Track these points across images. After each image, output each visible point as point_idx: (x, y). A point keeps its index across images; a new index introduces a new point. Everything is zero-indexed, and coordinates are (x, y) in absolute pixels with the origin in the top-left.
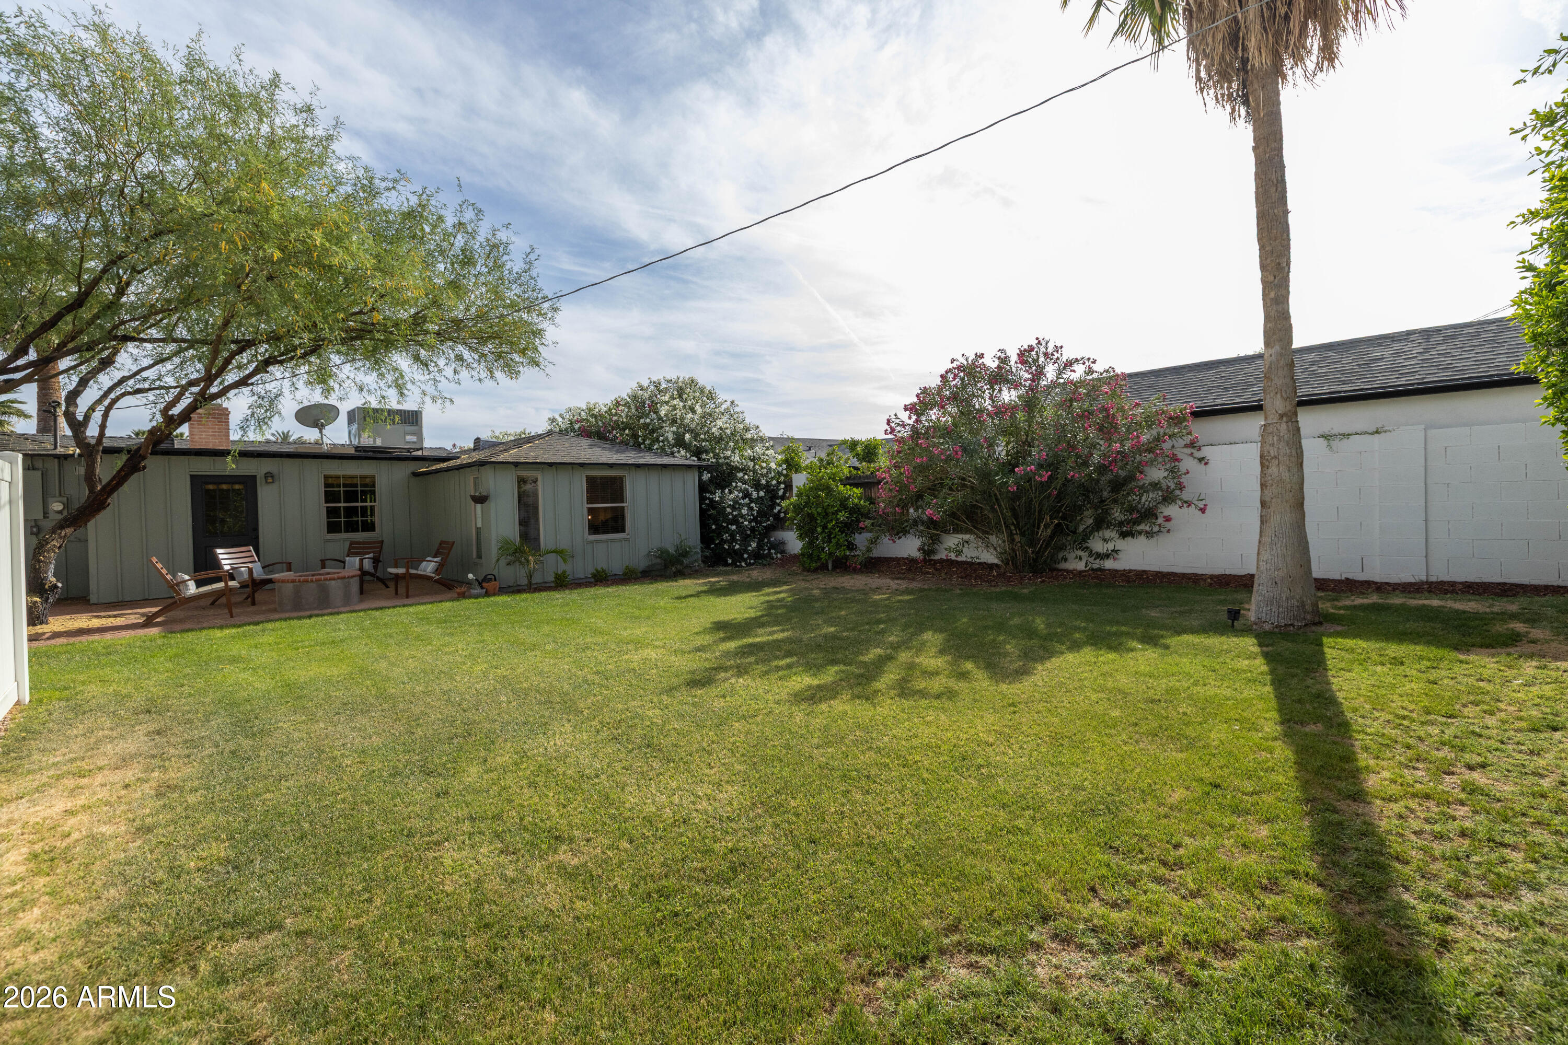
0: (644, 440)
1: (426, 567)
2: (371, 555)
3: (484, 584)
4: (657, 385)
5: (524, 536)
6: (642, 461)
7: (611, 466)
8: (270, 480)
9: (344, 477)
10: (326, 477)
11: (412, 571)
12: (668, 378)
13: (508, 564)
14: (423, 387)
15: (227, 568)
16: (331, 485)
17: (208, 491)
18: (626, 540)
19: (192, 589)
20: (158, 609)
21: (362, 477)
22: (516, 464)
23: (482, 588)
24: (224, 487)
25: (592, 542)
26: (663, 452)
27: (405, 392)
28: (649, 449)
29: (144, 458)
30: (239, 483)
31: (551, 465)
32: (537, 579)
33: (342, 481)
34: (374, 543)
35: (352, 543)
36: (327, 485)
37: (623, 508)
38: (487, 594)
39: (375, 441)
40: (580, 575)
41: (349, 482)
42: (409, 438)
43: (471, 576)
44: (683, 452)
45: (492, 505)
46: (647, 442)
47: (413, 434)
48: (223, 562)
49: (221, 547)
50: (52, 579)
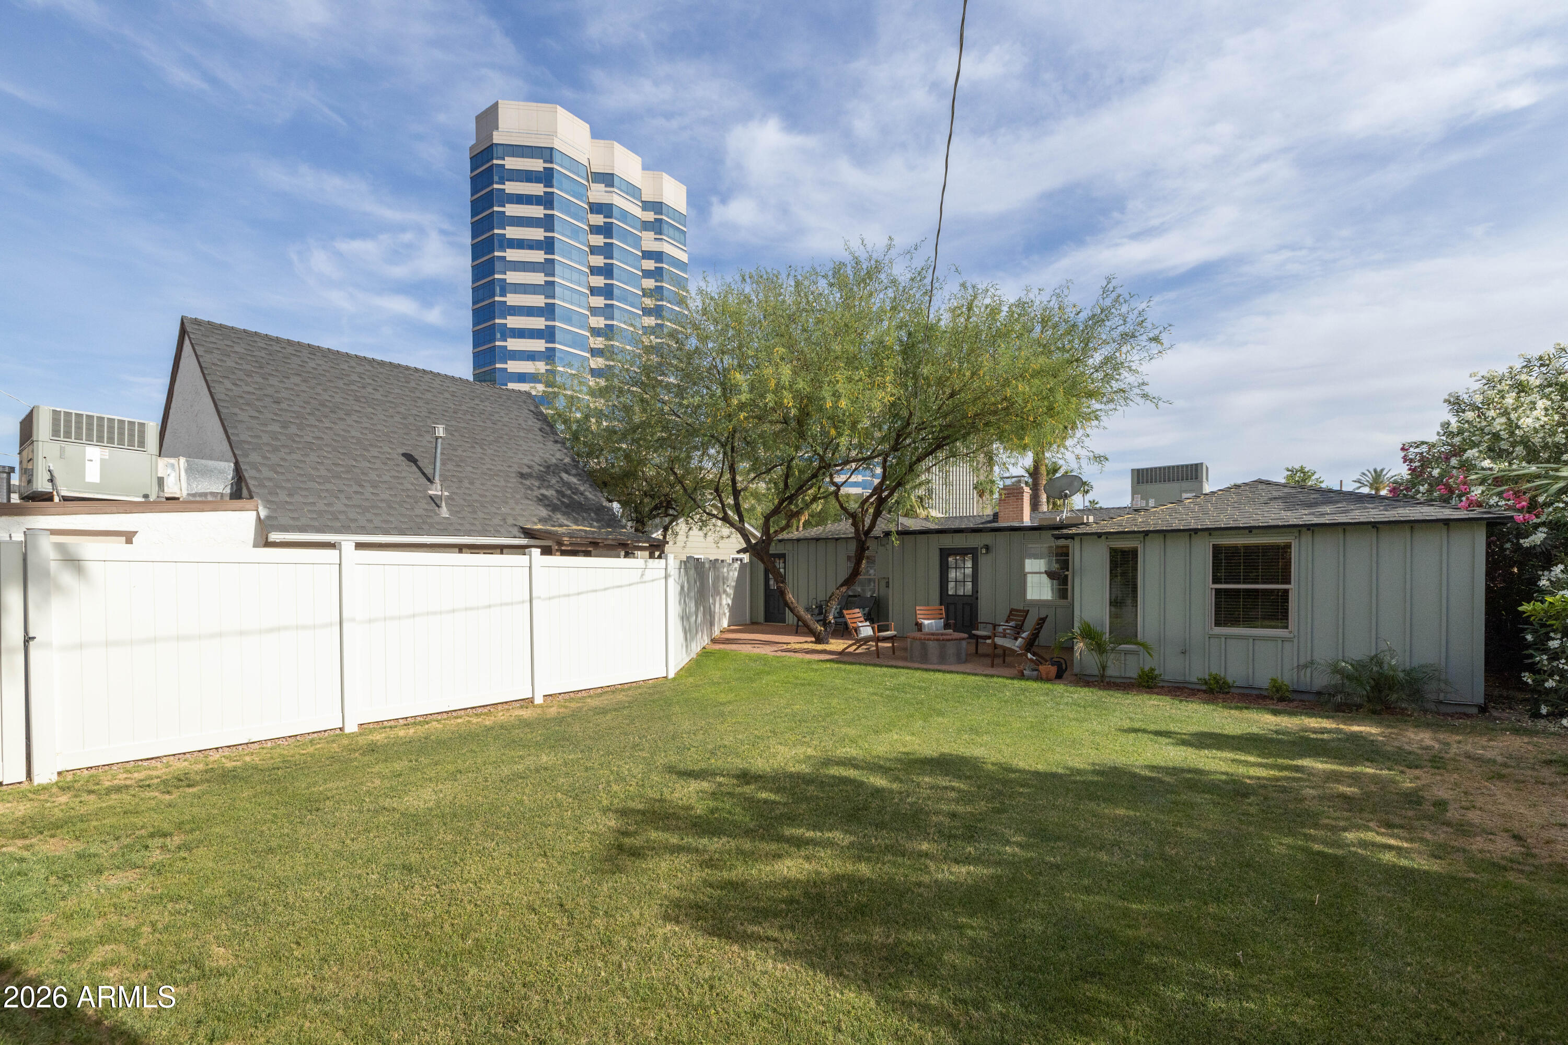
5: (1117, 619)
7: (1250, 530)
8: (984, 551)
10: (1028, 548)
11: (1002, 642)
15: (919, 621)
18: (1284, 639)
22: (1099, 535)
24: (960, 557)
25: (1218, 636)
30: (970, 554)
31: (1146, 533)
32: (1114, 671)
35: (1012, 610)
37: (1287, 591)
40: (1195, 678)
45: (1076, 581)
48: (919, 616)
50: (831, 617)
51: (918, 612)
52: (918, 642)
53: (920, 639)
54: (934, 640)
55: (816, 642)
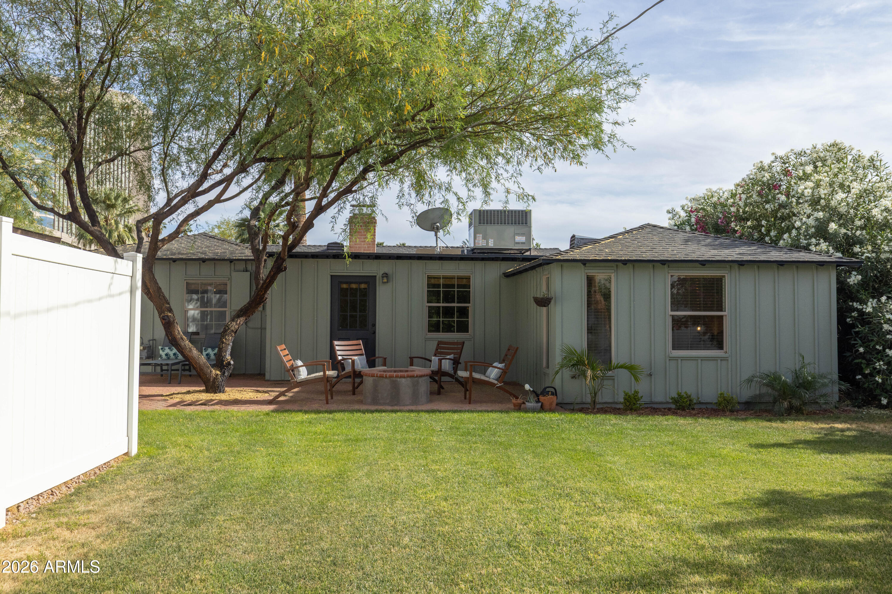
0: (769, 231)
1: (492, 372)
2: (451, 356)
3: (542, 398)
4: (784, 161)
5: (592, 346)
6: (762, 258)
7: (704, 263)
8: (385, 280)
9: (445, 278)
10: (429, 278)
11: (476, 376)
12: (798, 149)
13: (573, 377)
14: (507, 185)
15: (340, 358)
16: (434, 286)
17: (342, 289)
18: (723, 359)
19: (303, 374)
20: (285, 389)
21: (459, 278)
22: (584, 262)
23: (538, 401)
24: (354, 286)
25: (676, 359)
26: (796, 246)
27: (491, 191)
28: (775, 243)
29: (284, 260)
30: (365, 283)
31: (625, 262)
32: (605, 397)
33: (441, 281)
34: (457, 343)
35: (440, 343)
36: (429, 286)
37: (721, 317)
38: (542, 409)
39: (487, 243)
40: (659, 398)
41: (448, 282)
42: (518, 239)
43: (527, 387)
44: (824, 246)
45: (556, 309)
46: (773, 233)
47: (522, 235)
48: (339, 353)
49: (339, 339)
50: (228, 357)
51: (337, 348)
52: (387, 381)
53: (391, 377)
54: (408, 376)
55: (207, 391)
